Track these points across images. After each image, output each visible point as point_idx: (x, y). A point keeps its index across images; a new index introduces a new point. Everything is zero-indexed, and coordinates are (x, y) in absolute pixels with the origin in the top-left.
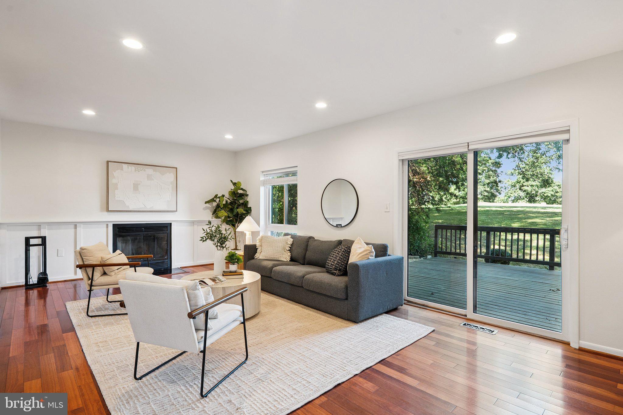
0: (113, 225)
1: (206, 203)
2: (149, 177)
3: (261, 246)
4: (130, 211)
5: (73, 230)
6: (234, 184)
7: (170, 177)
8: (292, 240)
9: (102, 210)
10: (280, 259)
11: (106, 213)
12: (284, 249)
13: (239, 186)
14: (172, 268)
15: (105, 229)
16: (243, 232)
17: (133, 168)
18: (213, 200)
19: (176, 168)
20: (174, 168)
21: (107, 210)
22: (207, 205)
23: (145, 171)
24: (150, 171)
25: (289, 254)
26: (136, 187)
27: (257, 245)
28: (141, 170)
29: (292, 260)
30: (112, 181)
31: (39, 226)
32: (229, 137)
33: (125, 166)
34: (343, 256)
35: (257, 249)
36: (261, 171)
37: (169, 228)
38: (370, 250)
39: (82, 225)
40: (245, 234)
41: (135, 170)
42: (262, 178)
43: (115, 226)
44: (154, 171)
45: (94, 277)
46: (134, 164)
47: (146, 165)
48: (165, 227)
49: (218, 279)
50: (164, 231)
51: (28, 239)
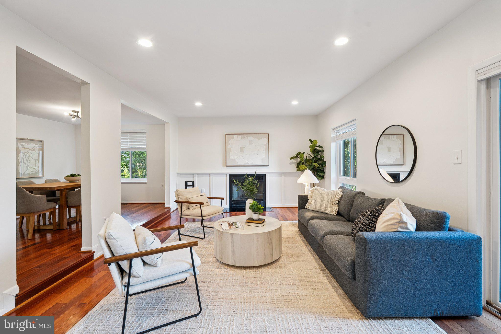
0: (229, 175)
1: (291, 159)
2: (250, 142)
3: (312, 197)
4: (239, 166)
5: (209, 178)
6: (312, 142)
7: (264, 141)
8: (341, 194)
9: (223, 166)
10: (326, 212)
11: (226, 167)
12: (332, 202)
13: (315, 144)
14: (266, 207)
15: (225, 178)
16: (303, 183)
17: (240, 137)
18: (296, 157)
19: (268, 134)
20: (267, 134)
21: (226, 165)
22: (293, 160)
23: (247, 138)
24: (251, 138)
25: (337, 208)
26: (242, 150)
27: (308, 196)
28: (245, 138)
29: (339, 214)
30: (229, 146)
31: (193, 175)
32: (295, 103)
33: (235, 136)
34: (368, 221)
35: (309, 199)
36: (331, 129)
37: (264, 178)
38: (398, 219)
39: (213, 175)
40: (304, 186)
41: (242, 138)
42: (333, 135)
43: (230, 175)
44: (253, 138)
45: (182, 209)
46: (241, 134)
47: (248, 134)
48: (262, 177)
49: (235, 225)
50: (261, 180)
51: (186, 182)
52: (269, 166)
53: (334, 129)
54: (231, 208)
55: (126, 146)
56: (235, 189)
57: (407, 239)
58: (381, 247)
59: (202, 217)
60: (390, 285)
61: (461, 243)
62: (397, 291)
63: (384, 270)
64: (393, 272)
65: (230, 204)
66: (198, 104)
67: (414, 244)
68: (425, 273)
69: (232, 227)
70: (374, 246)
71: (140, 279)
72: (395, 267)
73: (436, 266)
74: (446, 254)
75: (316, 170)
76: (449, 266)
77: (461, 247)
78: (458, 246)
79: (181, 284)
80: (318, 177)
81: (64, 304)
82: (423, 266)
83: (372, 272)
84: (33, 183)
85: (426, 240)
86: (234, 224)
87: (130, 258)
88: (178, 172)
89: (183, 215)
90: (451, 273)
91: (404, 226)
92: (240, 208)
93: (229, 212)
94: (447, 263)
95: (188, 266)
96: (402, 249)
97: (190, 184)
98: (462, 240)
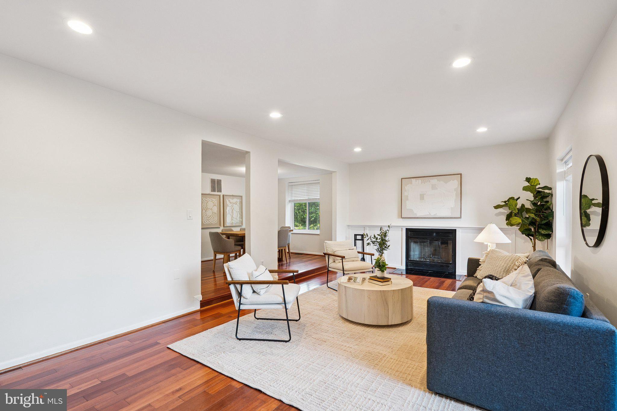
0: (406, 228)
1: (496, 209)
2: (434, 187)
4: (418, 218)
7: (454, 183)
9: (398, 218)
11: (400, 220)
13: (537, 184)
14: (456, 274)
15: (401, 232)
17: (420, 180)
18: (506, 204)
19: (461, 174)
20: (458, 174)
21: (400, 217)
22: (499, 210)
23: (430, 182)
24: (434, 181)
26: (422, 197)
28: (427, 182)
30: (405, 194)
31: (364, 227)
33: (413, 180)
36: (557, 160)
37: (453, 234)
41: (422, 182)
42: (560, 169)
43: (407, 229)
44: (438, 181)
45: (329, 262)
46: (421, 177)
47: (431, 176)
48: (450, 232)
49: (355, 280)
50: (449, 236)
51: (356, 235)
52: (460, 218)
53: (562, 160)
54: (407, 269)
55: (299, 198)
56: (413, 245)
57: (482, 311)
58: (446, 314)
59: (343, 271)
60: (458, 362)
61: (572, 331)
62: (467, 371)
63: (451, 342)
64: (461, 347)
65: (407, 265)
66: (358, 150)
67: (493, 318)
68: (508, 359)
69: (350, 281)
70: (438, 311)
71: (247, 300)
72: (464, 341)
73: (527, 354)
74: (545, 342)
75: (538, 226)
76: (548, 359)
77: (572, 337)
78: (566, 335)
79: (295, 321)
80: (539, 236)
81: (222, 314)
82: (505, 349)
83: (434, 341)
84: (232, 230)
85: (512, 317)
86: (353, 279)
87: (242, 283)
88: (348, 224)
89: (330, 268)
90: (552, 370)
91: (490, 296)
92: (420, 271)
93: (405, 274)
94: (545, 354)
95: (281, 300)
96: (475, 322)
97: (359, 237)
98: (575, 328)
